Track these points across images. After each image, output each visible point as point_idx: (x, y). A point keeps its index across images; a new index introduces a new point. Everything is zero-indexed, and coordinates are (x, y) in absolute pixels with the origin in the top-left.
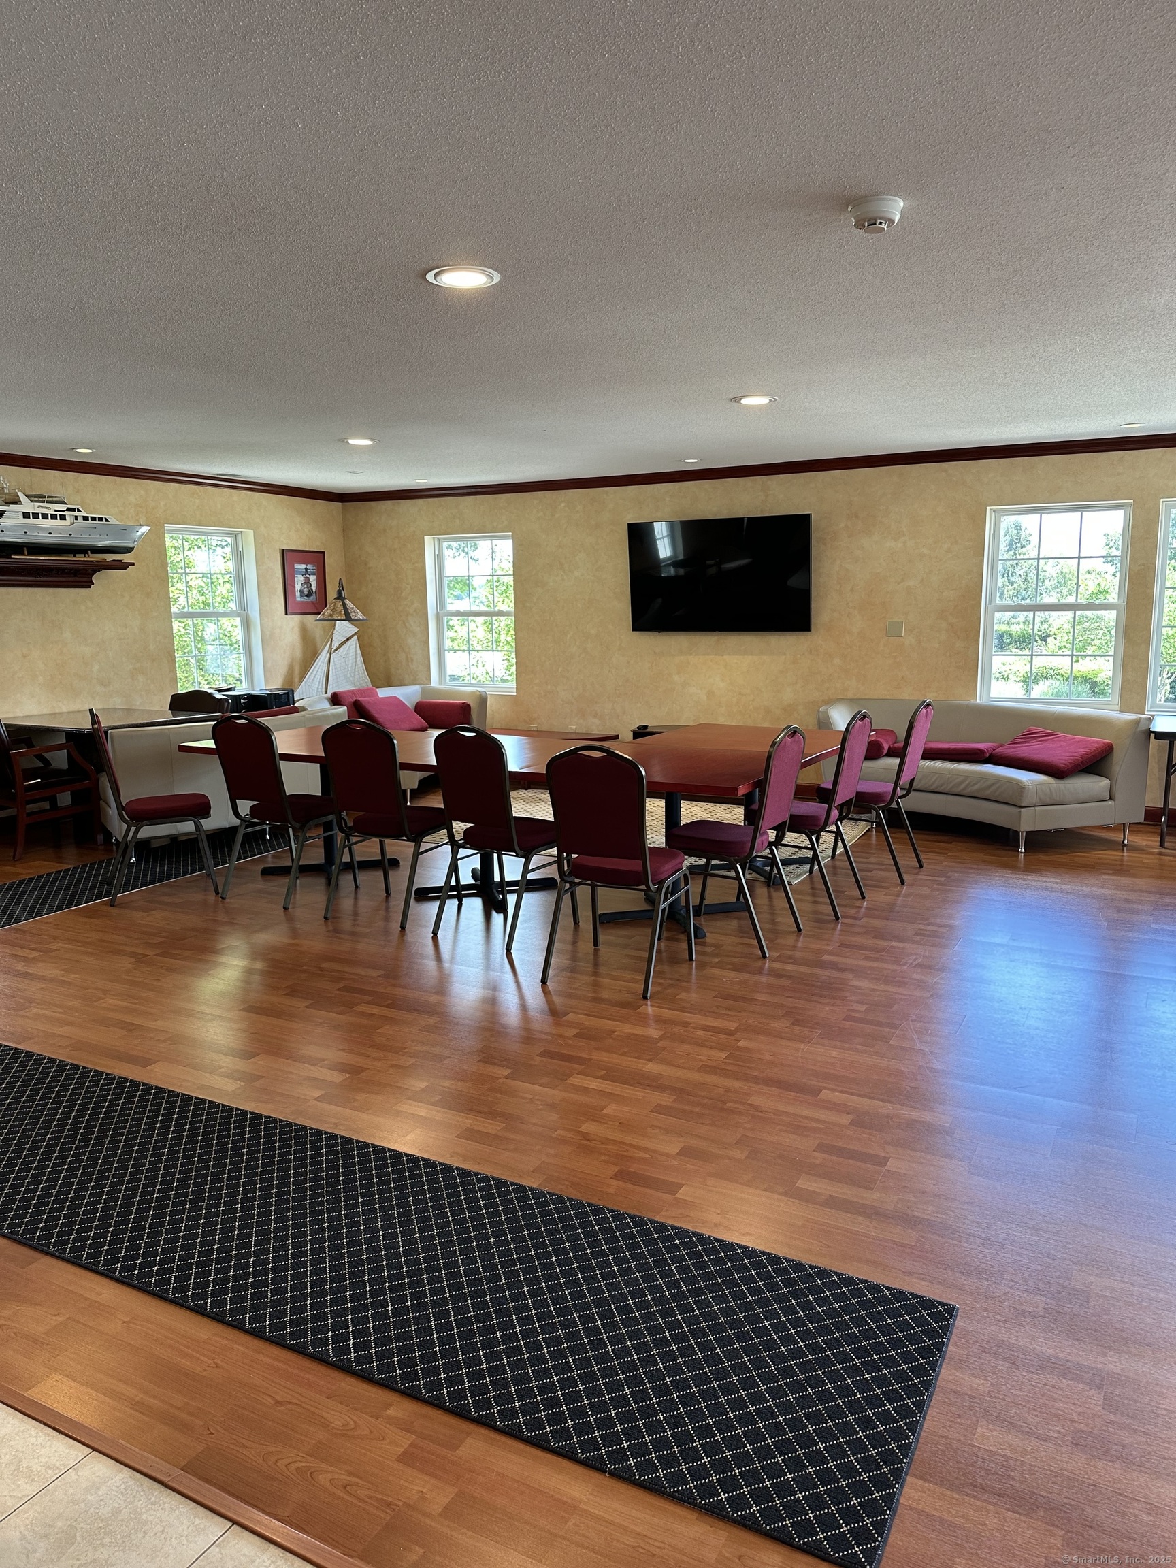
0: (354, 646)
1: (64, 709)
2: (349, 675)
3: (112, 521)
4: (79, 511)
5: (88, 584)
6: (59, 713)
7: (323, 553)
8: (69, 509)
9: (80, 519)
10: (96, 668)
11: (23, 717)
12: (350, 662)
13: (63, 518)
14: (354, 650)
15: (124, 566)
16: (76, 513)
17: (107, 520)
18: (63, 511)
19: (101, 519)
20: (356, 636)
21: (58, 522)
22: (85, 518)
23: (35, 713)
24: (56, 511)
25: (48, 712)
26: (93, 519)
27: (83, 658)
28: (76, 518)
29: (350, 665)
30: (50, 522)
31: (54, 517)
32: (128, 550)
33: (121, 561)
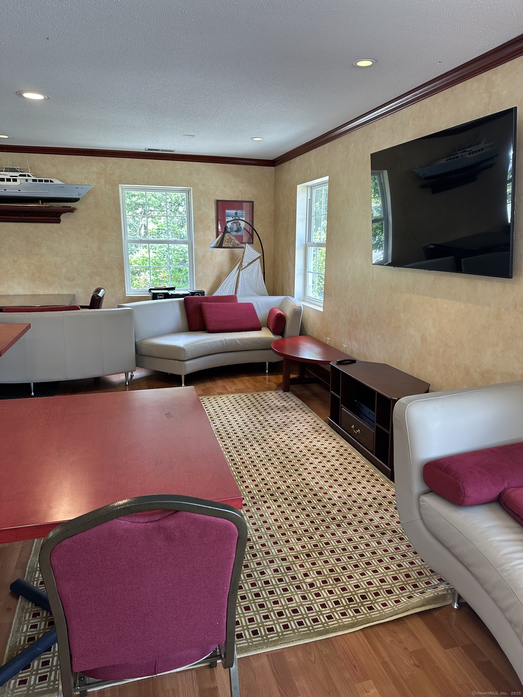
0: (257, 266)
1: (41, 292)
2: (253, 285)
3: (56, 182)
4: (29, 176)
5: (59, 221)
6: (37, 295)
7: (253, 202)
8: (20, 175)
9: (31, 182)
10: (64, 270)
11: (14, 295)
12: (254, 276)
13: (15, 180)
14: (257, 268)
15: (72, 210)
16: (27, 178)
17: (51, 181)
18: (17, 176)
19: (46, 181)
20: (259, 259)
21: (12, 183)
22: (34, 180)
23: (22, 294)
24: (11, 176)
25: (30, 294)
26: (41, 181)
27: (55, 264)
28: (27, 180)
29: (254, 279)
30: (6, 183)
31: (8, 180)
32: (76, 200)
33: (70, 207)
